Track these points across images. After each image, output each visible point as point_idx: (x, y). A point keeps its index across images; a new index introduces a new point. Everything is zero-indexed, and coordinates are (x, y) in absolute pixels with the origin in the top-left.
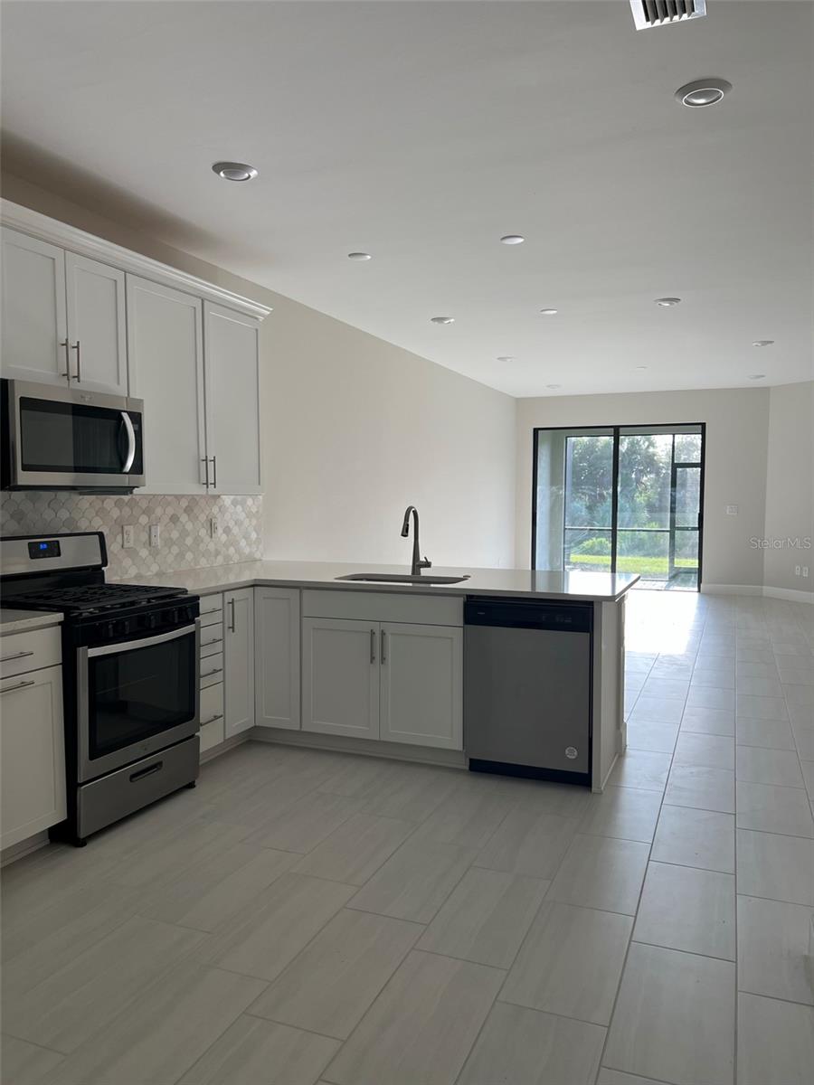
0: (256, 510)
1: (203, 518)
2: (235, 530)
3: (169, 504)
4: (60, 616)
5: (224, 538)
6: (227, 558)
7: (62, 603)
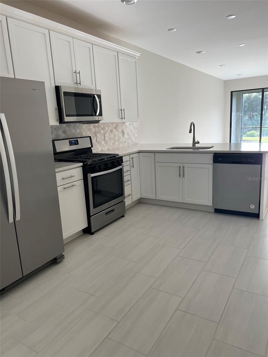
0: (137, 126)
1: (120, 130)
2: (130, 134)
3: (110, 126)
4: (81, 164)
5: (127, 137)
6: (128, 143)
7: (81, 160)
